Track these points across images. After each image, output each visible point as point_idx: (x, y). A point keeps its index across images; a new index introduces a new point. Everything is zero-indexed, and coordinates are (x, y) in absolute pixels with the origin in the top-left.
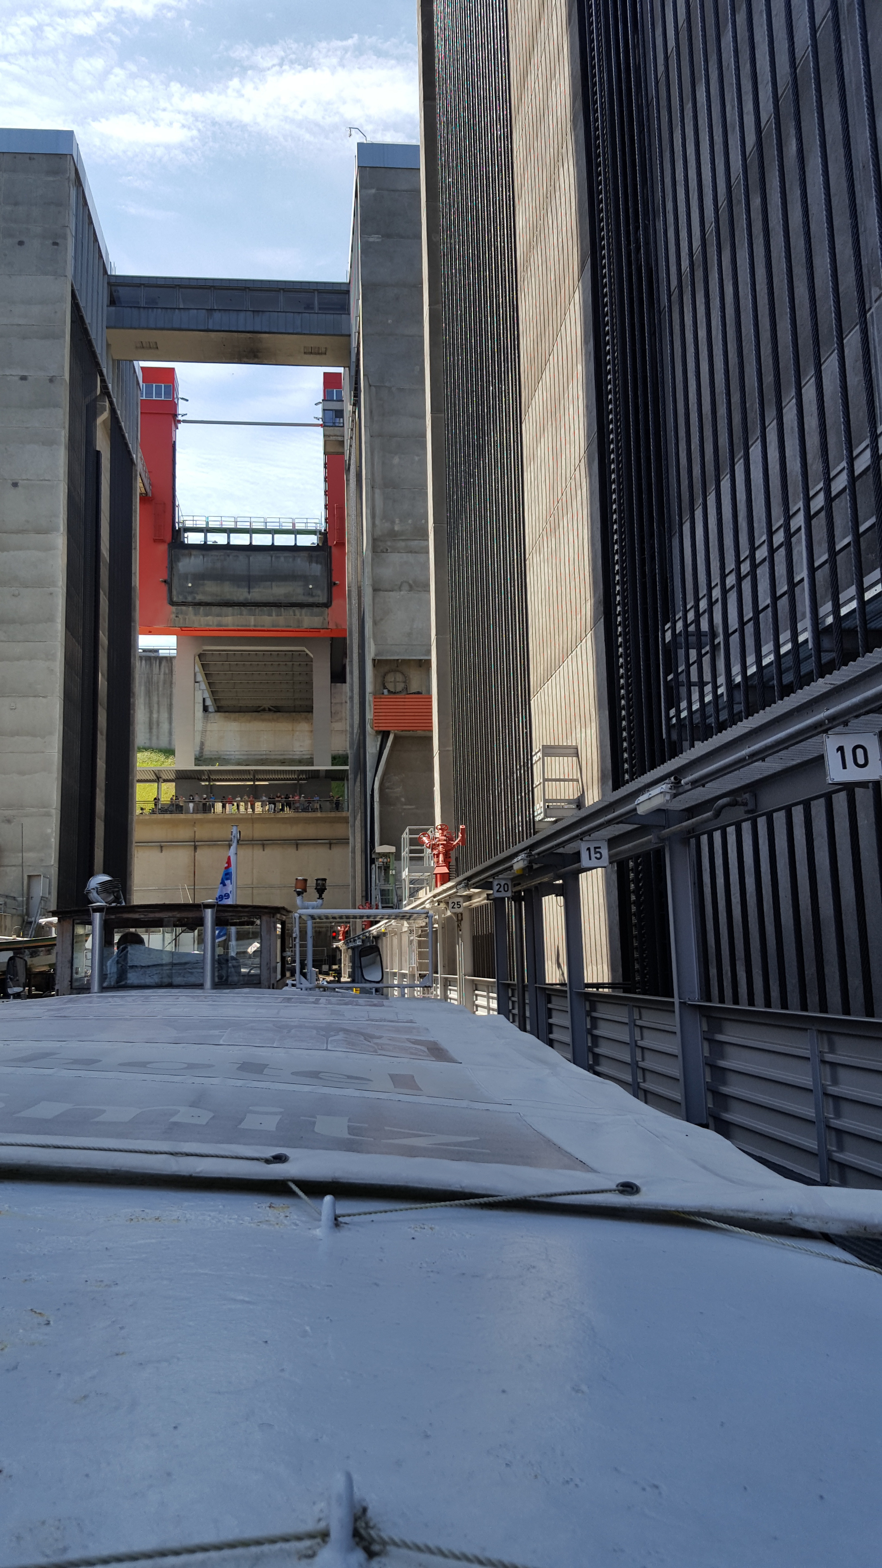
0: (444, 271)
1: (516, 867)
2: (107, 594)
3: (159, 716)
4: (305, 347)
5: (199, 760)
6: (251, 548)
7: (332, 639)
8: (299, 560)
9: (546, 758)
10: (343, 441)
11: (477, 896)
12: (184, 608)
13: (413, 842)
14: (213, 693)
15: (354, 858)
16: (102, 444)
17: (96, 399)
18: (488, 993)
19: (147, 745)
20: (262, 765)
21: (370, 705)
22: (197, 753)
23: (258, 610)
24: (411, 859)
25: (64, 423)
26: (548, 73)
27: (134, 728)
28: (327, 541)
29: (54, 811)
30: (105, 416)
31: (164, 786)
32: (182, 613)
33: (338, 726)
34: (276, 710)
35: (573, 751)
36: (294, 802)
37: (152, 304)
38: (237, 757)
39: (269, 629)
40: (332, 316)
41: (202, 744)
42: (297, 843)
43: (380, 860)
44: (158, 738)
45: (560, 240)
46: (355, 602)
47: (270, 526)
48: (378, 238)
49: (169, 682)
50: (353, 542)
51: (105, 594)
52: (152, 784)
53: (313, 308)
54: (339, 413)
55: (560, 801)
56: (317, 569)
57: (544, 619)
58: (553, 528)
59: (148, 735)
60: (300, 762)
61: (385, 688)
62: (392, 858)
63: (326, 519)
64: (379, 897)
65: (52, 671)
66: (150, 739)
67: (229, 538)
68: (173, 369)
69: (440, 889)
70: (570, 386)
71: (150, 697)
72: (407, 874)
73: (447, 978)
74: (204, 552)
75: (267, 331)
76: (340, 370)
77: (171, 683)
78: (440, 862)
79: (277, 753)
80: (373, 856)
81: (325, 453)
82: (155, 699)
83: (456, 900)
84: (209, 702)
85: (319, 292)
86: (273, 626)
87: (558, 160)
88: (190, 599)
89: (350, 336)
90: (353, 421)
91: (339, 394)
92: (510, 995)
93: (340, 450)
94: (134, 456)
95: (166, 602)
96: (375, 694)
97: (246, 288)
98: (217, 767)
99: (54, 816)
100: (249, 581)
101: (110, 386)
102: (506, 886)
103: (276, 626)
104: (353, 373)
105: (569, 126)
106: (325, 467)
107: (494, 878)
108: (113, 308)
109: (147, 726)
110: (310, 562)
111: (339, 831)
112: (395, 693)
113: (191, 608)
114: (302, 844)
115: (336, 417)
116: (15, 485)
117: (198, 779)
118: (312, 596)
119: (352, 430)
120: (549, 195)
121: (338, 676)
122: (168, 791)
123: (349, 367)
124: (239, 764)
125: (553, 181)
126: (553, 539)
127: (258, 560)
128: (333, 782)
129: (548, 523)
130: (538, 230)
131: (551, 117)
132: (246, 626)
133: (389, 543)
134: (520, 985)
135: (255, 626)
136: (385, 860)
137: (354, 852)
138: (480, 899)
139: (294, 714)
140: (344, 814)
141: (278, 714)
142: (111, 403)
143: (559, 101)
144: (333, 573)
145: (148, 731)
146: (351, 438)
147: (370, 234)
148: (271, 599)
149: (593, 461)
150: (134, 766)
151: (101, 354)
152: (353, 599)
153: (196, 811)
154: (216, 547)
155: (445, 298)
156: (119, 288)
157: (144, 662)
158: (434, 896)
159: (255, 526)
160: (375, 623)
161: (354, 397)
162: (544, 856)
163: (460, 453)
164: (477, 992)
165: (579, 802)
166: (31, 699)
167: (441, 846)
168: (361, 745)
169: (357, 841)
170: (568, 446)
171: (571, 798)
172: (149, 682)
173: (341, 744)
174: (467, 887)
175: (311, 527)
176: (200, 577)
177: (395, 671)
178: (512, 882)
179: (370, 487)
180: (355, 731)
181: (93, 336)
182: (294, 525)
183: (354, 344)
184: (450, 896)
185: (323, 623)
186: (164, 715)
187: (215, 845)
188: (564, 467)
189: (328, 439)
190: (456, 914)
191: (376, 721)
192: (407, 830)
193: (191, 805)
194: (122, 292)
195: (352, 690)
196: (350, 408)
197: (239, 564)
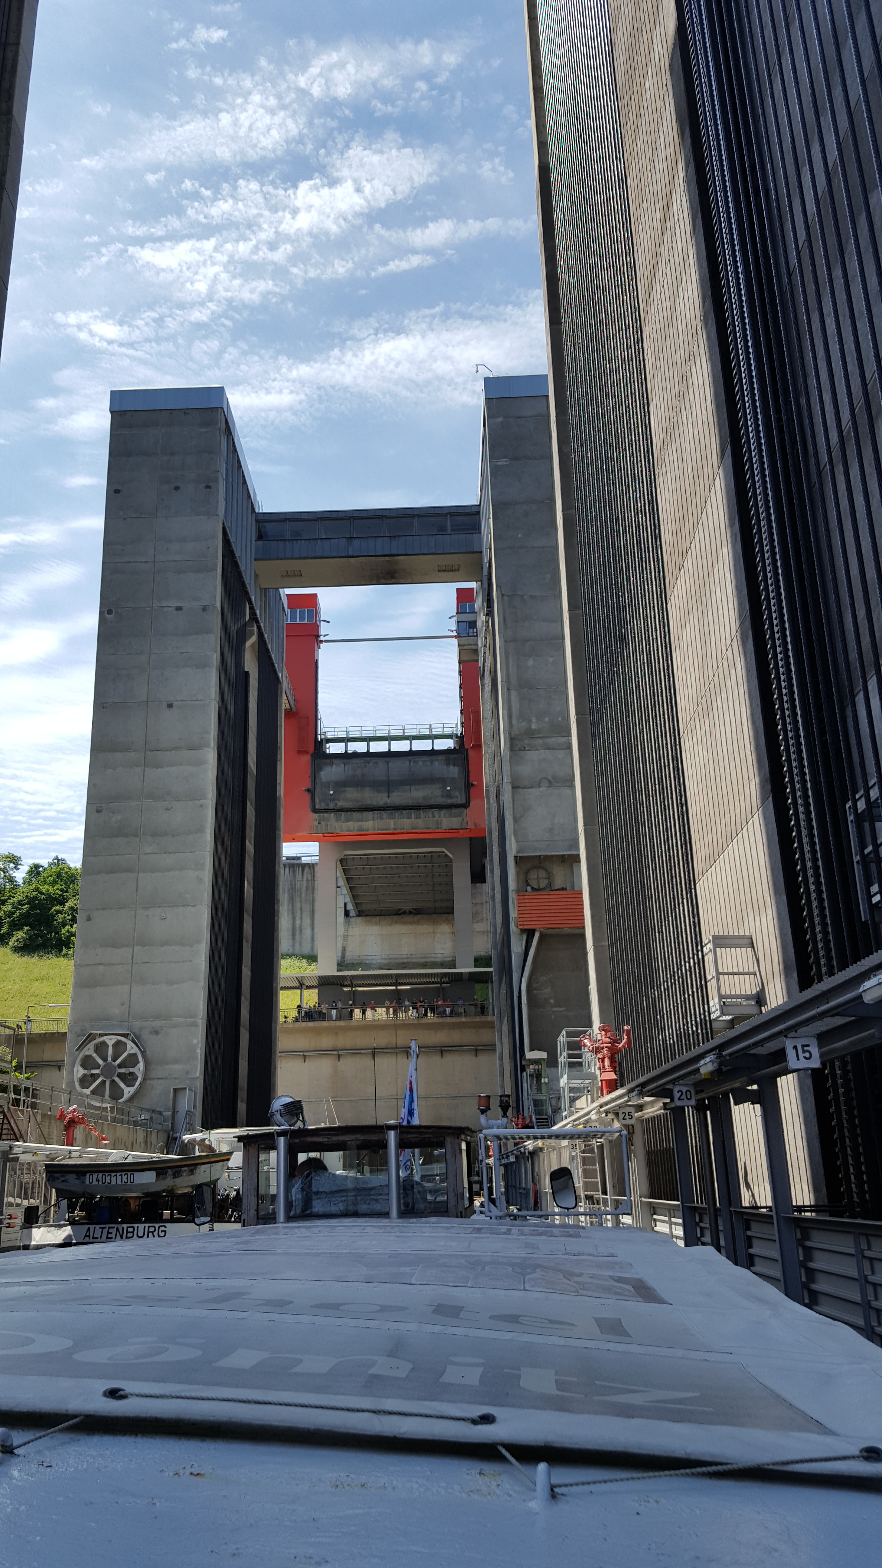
0: (576, 478)
1: (703, 1071)
2: (254, 804)
3: (301, 922)
4: (439, 566)
5: (341, 965)
6: (389, 755)
7: (471, 839)
8: (436, 763)
9: (718, 950)
10: (477, 649)
11: (649, 1106)
12: (326, 815)
13: (571, 1046)
14: (354, 897)
15: (502, 1066)
16: (251, 665)
17: (245, 625)
18: (670, 1218)
19: (290, 951)
20: (404, 968)
21: (513, 904)
22: (339, 958)
23: (397, 813)
24: (571, 1065)
25: (216, 647)
26: (675, 282)
27: (278, 935)
28: (464, 744)
29: (200, 1021)
30: (254, 639)
31: (307, 992)
32: (324, 820)
33: (479, 927)
34: (417, 912)
35: (747, 941)
36: (438, 1007)
37: (296, 537)
38: (378, 961)
39: (408, 831)
40: (464, 536)
41: (344, 950)
42: (442, 1050)
43: (531, 1067)
44: (301, 944)
45: (696, 433)
46: (493, 801)
47: (408, 732)
48: (506, 461)
49: (312, 888)
50: (490, 743)
51: (251, 804)
52: (295, 991)
53: (445, 530)
54: (473, 624)
55: (736, 997)
56: (454, 771)
57: (702, 804)
58: (706, 708)
59: (290, 942)
60: (442, 965)
61: (528, 885)
62: (544, 1065)
63: (462, 723)
64: (532, 1108)
65: (200, 880)
66: (293, 946)
67: (368, 746)
68: (315, 595)
69: (607, 1098)
70: (716, 569)
71: (293, 903)
72: (566, 1081)
73: (618, 1199)
74: (345, 761)
75: (404, 553)
76: (472, 585)
77: (314, 889)
78: (607, 1067)
79: (418, 956)
80: (524, 1063)
81: (459, 662)
82: (298, 905)
83: (627, 1110)
84: (350, 907)
85: (452, 515)
86: (412, 829)
87: (690, 358)
88: (331, 806)
89: (481, 552)
90: (486, 630)
91: (472, 607)
92: (698, 1220)
93: (475, 658)
94: (280, 675)
95: (309, 809)
96: (518, 891)
97: (382, 516)
98: (360, 972)
99: (200, 1026)
100: (388, 785)
101: (258, 612)
102: (688, 1093)
103: (416, 829)
104: (486, 586)
105: (699, 326)
106: (460, 675)
107: (674, 1084)
108: (260, 543)
109: (290, 933)
110: (448, 765)
111: (485, 1036)
112: (538, 890)
113: (332, 815)
114: (447, 1051)
115: (470, 628)
116: (170, 706)
117: (341, 984)
118: (450, 797)
119: (486, 638)
120: (681, 392)
121: (478, 876)
122: (311, 998)
123: (481, 581)
124: (381, 969)
125: (685, 379)
126: (707, 721)
127: (397, 765)
128: (476, 985)
129: (700, 705)
130: (672, 427)
131: (679, 322)
132: (386, 829)
133: (526, 742)
134: (712, 1209)
135: (395, 829)
136: (537, 1067)
137: (501, 1059)
138: (654, 1108)
139: (434, 916)
140: (489, 1018)
141: (419, 916)
142: (259, 628)
143: (687, 305)
144: (471, 774)
145: (291, 937)
146: (485, 646)
147: (498, 458)
148: (410, 802)
149: (747, 639)
150: (278, 973)
151: (250, 584)
152: (491, 798)
153: (339, 1018)
154: (355, 755)
155: (578, 503)
156: (266, 524)
157: (287, 869)
158: (601, 1106)
159: (394, 733)
160: (515, 820)
161: (487, 607)
162: (736, 1057)
163: (601, 645)
164: (655, 1217)
165: (759, 998)
166: (181, 908)
167: (605, 1049)
168: (506, 944)
169: (504, 1047)
170: (717, 627)
171: (749, 993)
172: (292, 889)
173: (483, 945)
174: (642, 1094)
175: (447, 731)
176: (341, 785)
177: (538, 868)
178: (695, 1088)
179: (505, 690)
180: (498, 931)
181: (242, 568)
182: (431, 730)
183: (486, 559)
184: (620, 1106)
185: (462, 823)
186: (307, 921)
187: (358, 1053)
188: (714, 648)
189: (462, 648)
190: (627, 1127)
191: (521, 919)
192: (564, 1032)
193: (334, 1012)
194: (269, 527)
195: (493, 889)
196: (484, 618)
197: (378, 771)
